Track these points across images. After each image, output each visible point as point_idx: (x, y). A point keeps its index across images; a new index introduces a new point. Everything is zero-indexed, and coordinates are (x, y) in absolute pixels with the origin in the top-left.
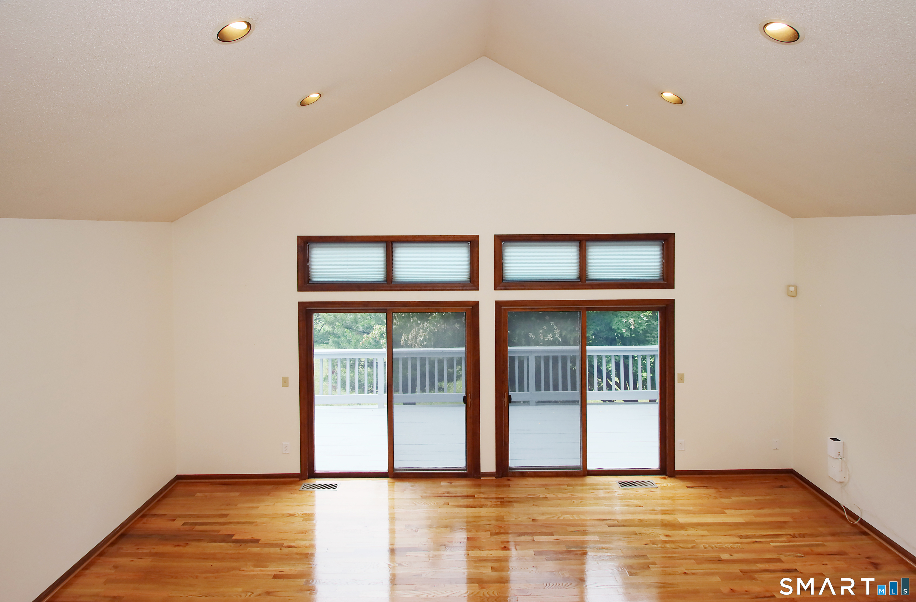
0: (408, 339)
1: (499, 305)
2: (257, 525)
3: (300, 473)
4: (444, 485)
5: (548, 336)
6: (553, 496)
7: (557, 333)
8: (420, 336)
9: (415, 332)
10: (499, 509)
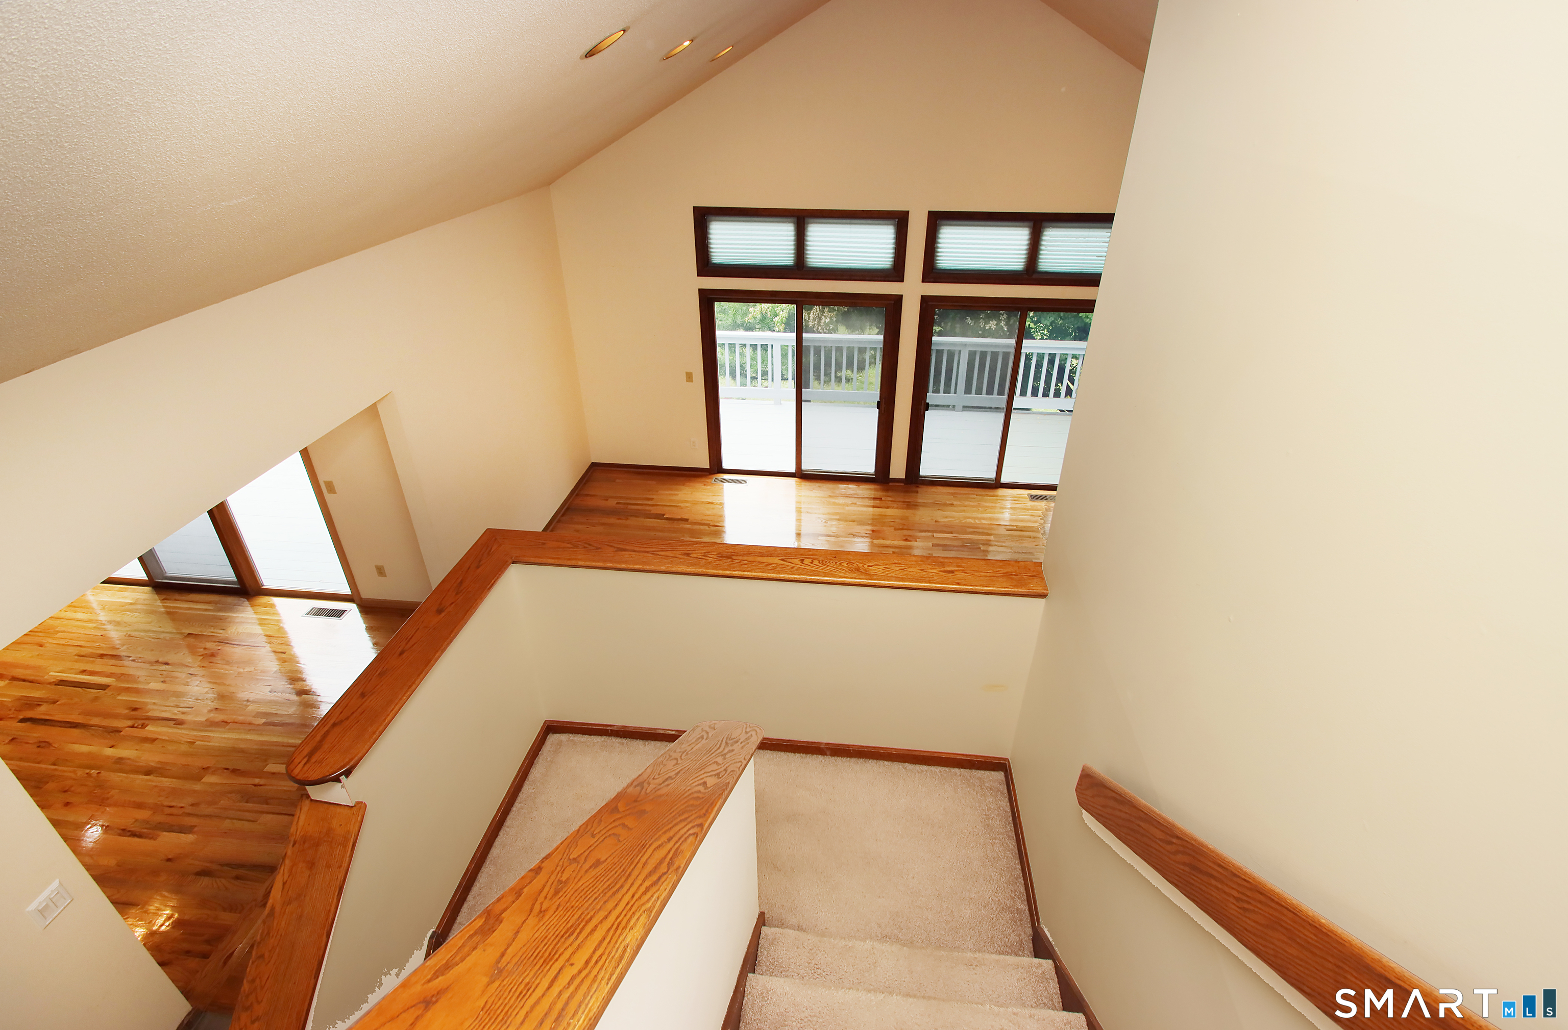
0: (809, 319)
1: (925, 300)
2: (682, 508)
3: (709, 467)
4: (852, 488)
5: (990, 323)
6: (959, 503)
7: (1003, 319)
8: (825, 316)
9: (818, 311)
10: (905, 510)
